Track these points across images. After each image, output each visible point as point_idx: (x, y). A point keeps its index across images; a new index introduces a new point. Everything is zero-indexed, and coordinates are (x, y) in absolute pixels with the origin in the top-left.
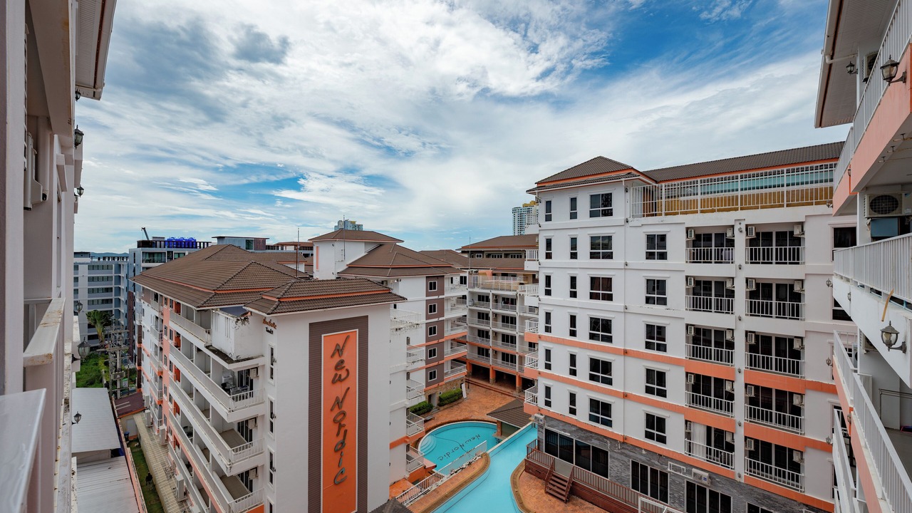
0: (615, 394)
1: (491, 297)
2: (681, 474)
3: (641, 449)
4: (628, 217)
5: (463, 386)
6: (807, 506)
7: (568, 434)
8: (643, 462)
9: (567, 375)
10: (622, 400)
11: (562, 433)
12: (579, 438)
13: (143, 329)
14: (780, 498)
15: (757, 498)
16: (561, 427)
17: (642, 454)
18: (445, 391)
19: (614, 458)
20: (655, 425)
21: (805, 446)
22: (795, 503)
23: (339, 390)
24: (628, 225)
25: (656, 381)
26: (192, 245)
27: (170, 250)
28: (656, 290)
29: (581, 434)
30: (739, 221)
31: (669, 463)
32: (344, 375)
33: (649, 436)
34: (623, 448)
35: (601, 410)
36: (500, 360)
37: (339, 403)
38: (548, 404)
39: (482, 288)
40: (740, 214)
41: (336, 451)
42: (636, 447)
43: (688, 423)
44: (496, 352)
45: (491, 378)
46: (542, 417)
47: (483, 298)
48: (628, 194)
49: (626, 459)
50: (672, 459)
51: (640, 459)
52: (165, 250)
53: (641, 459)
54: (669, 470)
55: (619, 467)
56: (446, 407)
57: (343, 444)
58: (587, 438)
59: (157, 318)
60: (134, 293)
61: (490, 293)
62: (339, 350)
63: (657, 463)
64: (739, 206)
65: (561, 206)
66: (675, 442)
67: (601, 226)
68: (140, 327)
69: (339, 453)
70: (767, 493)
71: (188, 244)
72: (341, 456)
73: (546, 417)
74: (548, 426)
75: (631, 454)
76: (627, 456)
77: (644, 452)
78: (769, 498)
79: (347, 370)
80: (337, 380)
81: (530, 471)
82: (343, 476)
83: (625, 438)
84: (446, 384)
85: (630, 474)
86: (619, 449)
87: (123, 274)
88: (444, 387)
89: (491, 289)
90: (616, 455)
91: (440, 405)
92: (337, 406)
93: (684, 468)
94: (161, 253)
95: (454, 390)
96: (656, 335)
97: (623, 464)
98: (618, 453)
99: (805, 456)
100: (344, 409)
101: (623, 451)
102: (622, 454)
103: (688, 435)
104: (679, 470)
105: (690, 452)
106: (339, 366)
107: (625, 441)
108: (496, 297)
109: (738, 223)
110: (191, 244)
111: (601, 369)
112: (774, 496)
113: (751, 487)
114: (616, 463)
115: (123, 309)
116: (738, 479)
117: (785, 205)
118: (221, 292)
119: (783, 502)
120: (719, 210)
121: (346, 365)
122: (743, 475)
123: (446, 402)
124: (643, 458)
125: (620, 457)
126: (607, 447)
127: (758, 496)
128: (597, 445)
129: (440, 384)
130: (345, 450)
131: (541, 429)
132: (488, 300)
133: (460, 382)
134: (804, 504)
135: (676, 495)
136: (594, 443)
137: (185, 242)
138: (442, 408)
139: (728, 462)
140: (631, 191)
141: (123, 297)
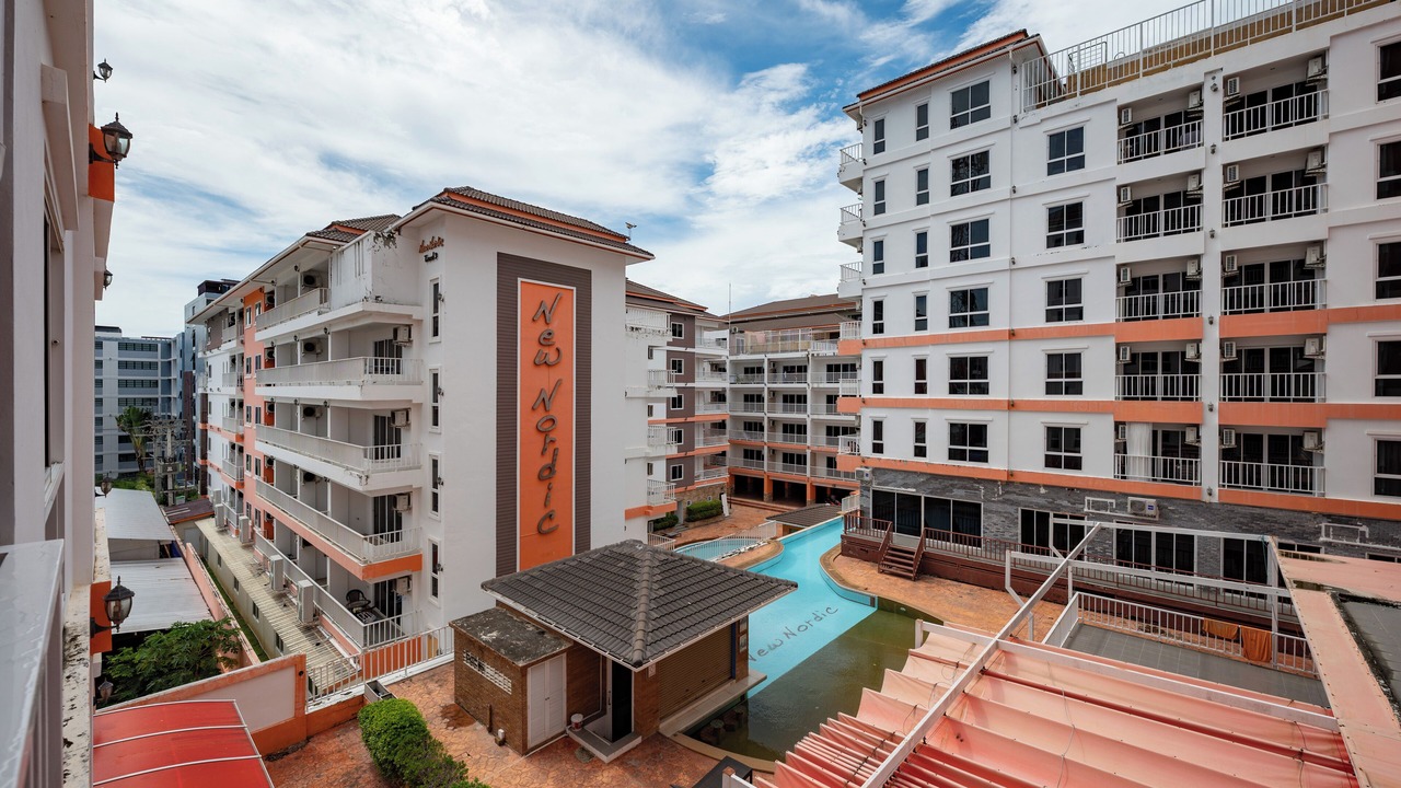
0: (994, 406)
1: (766, 366)
2: (1108, 513)
3: (1037, 486)
4: (1017, 113)
5: (724, 497)
6: (1329, 516)
7: (911, 491)
8: (1042, 507)
9: (912, 395)
10: (1007, 413)
11: (902, 490)
12: (931, 493)
13: (210, 397)
14: (1280, 514)
15: (1242, 523)
16: (900, 482)
17: (1039, 495)
18: (695, 500)
19: (991, 512)
20: (1063, 445)
21: (1328, 419)
22: (1308, 516)
23: (545, 379)
24: (1017, 127)
25: (1064, 372)
28: (1066, 222)
29: (935, 484)
30: (1211, 74)
31: (1087, 498)
32: (552, 357)
33: (1052, 462)
34: (1007, 492)
35: (970, 439)
36: (779, 463)
37: (544, 402)
38: (878, 448)
39: (751, 353)
40: (1213, 62)
41: (540, 478)
42: (1029, 486)
43: (1120, 426)
44: (774, 451)
45: (765, 492)
46: (867, 471)
47: (753, 370)
48: (1017, 76)
49: (1011, 509)
50: (1091, 492)
51: (1037, 505)
53: (1036, 503)
54: (1086, 510)
55: (998, 523)
56: (697, 523)
57: (551, 469)
58: (945, 490)
59: (233, 359)
61: (765, 358)
62: (544, 315)
63: (1065, 503)
64: (1212, 49)
65: (900, 124)
66: (1097, 462)
67: (969, 139)
68: (204, 396)
69: (547, 482)
70: (1258, 511)
72: (549, 489)
73: (875, 470)
74: (879, 484)
75: (1021, 498)
76: (1013, 503)
77: (1043, 491)
78: (1262, 518)
79: (558, 350)
80: (542, 363)
81: (851, 552)
82: (553, 525)
83: (1011, 474)
84: (697, 489)
85: (1019, 531)
86: (999, 496)
87: (175, 356)
88: (694, 493)
89: (766, 352)
90: (994, 507)
91: (688, 520)
92: (542, 407)
93: (1113, 501)
95: (710, 500)
96: (1064, 297)
97: (1006, 518)
98: (999, 501)
99: (1326, 437)
100: (553, 413)
101: (1007, 496)
102: (1005, 501)
103: (1121, 448)
104: (1105, 506)
105: (1123, 472)
106: (546, 341)
107: (1012, 479)
108: (774, 364)
109: (1209, 77)
111: (969, 373)
112: (1269, 513)
113: (1229, 507)
114: (995, 519)
116: (1206, 498)
117: (1294, 28)
119: (1287, 520)
120: (1175, 65)
121: (558, 341)
122: (1216, 490)
123: (699, 516)
124: (1041, 501)
125: (1000, 507)
126: (980, 496)
127: (1242, 520)
128: (961, 497)
129: (689, 488)
130: (556, 483)
131: (865, 493)
132: (760, 370)
133: (718, 491)
134: (1324, 515)
135: (1098, 549)
136: (958, 495)
138: (691, 525)
139: (1190, 475)
140: (1022, 72)
141: (176, 392)
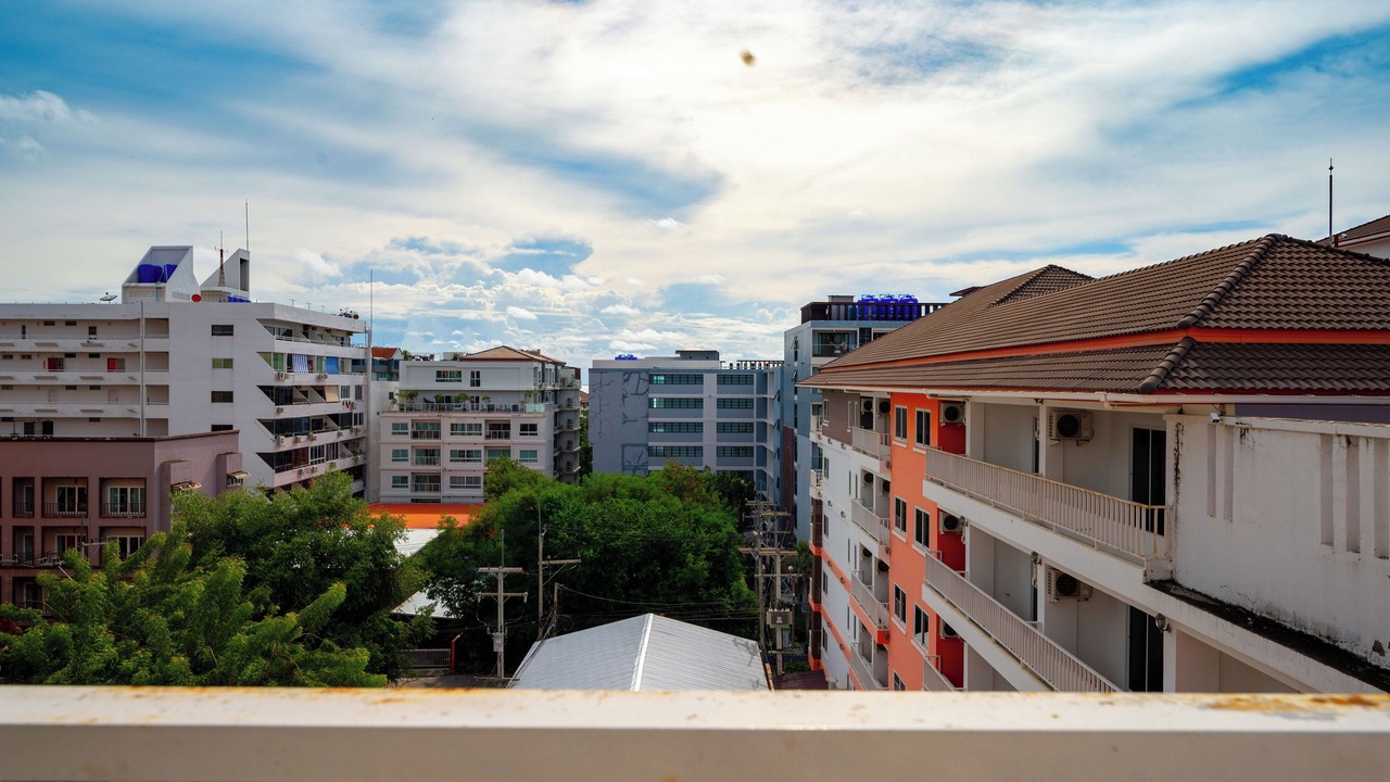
13: (826, 511)
26: (911, 313)
27: (865, 324)
52: (854, 326)
59: (868, 477)
60: (796, 431)
68: (818, 504)
71: (902, 313)
87: (771, 395)
94: (847, 333)
110: (906, 310)
115: (772, 470)
118: (1213, 339)
137: (894, 306)
141: (772, 445)
